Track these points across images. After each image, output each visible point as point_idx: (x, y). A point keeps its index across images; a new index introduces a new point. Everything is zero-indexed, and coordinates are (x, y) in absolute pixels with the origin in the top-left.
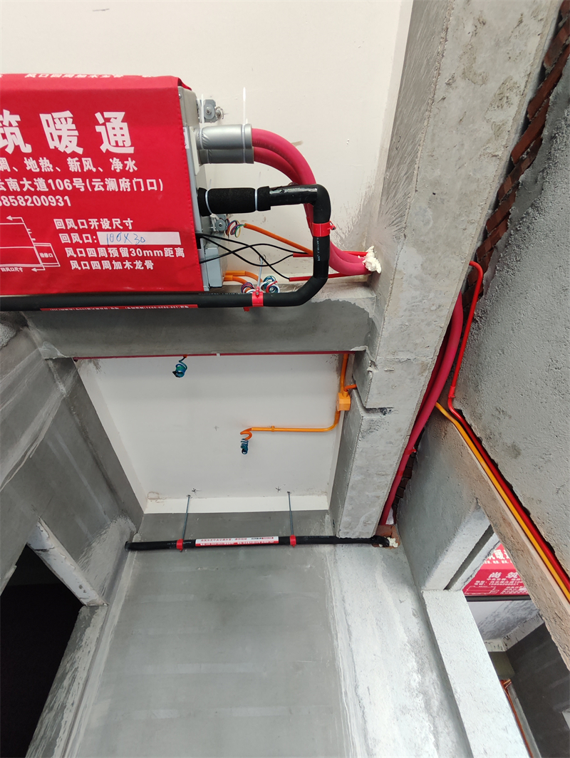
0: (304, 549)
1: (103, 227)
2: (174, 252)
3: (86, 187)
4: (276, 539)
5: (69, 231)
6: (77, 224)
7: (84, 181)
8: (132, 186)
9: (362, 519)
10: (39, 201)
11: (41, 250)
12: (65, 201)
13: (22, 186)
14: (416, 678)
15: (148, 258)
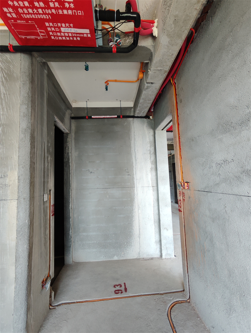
0: (124, 119)
1: (63, 26)
2: (87, 35)
3: (56, 12)
4: (116, 116)
5: (51, 27)
6: (53, 25)
7: (56, 10)
8: (72, 13)
9: (142, 112)
10: (39, 17)
11: (41, 32)
12: (49, 17)
13: (34, 12)
14: (149, 148)
15: (78, 37)
